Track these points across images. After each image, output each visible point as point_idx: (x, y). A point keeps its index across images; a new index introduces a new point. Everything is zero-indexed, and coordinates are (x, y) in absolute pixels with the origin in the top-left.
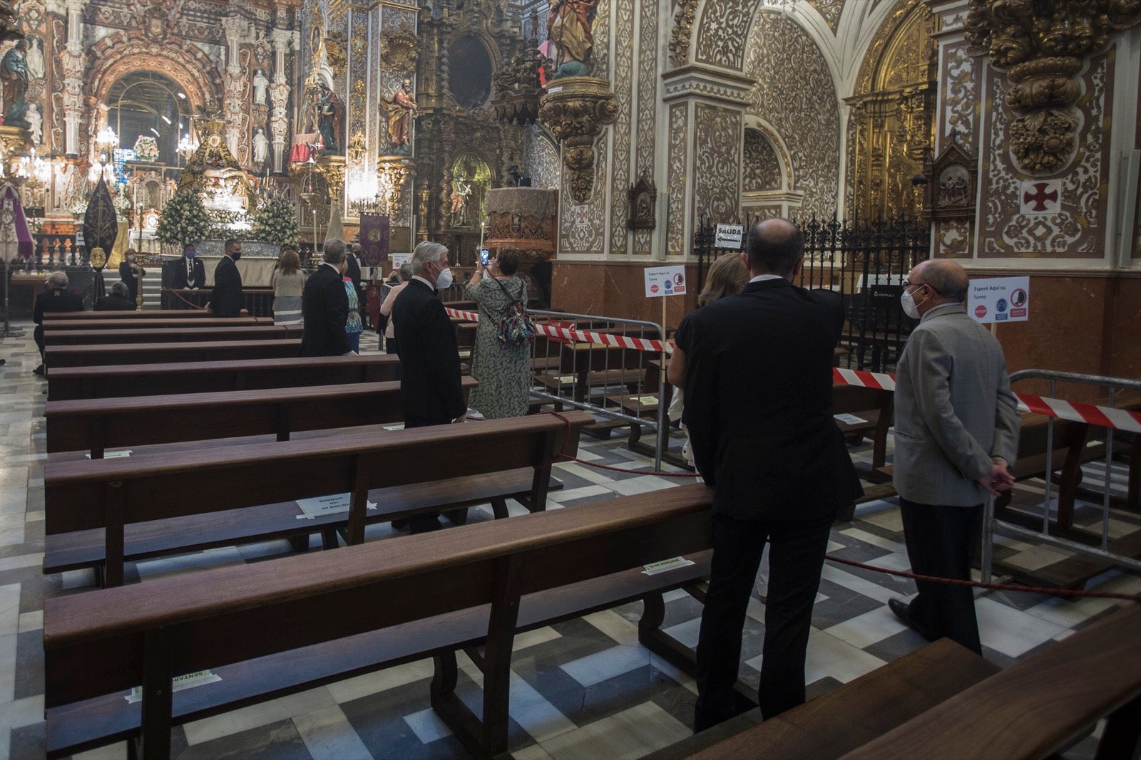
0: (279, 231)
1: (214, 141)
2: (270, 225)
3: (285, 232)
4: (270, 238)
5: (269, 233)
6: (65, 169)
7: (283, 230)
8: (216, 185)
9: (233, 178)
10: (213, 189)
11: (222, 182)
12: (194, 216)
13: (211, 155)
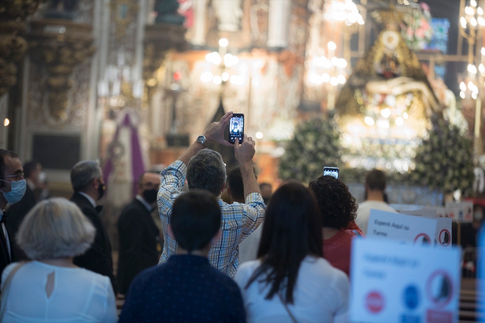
0: (437, 172)
1: (390, 39)
2: (425, 164)
3: (445, 173)
4: (426, 181)
5: (423, 175)
6: (265, 70)
7: (444, 170)
8: (382, 104)
9: (406, 93)
10: (376, 110)
11: (390, 100)
12: (320, 150)
13: (385, 60)
